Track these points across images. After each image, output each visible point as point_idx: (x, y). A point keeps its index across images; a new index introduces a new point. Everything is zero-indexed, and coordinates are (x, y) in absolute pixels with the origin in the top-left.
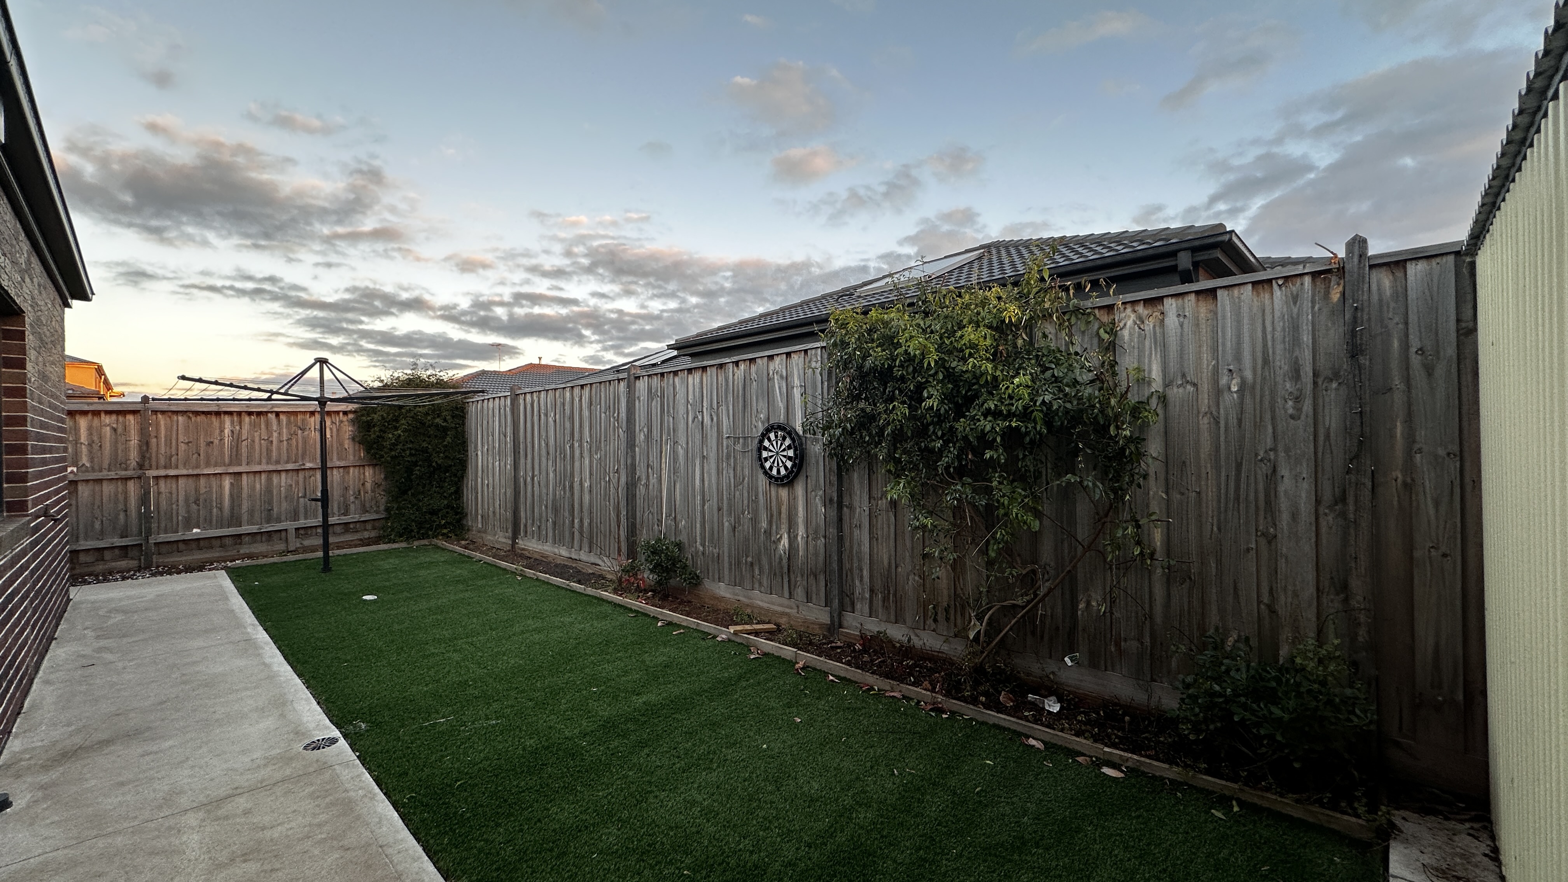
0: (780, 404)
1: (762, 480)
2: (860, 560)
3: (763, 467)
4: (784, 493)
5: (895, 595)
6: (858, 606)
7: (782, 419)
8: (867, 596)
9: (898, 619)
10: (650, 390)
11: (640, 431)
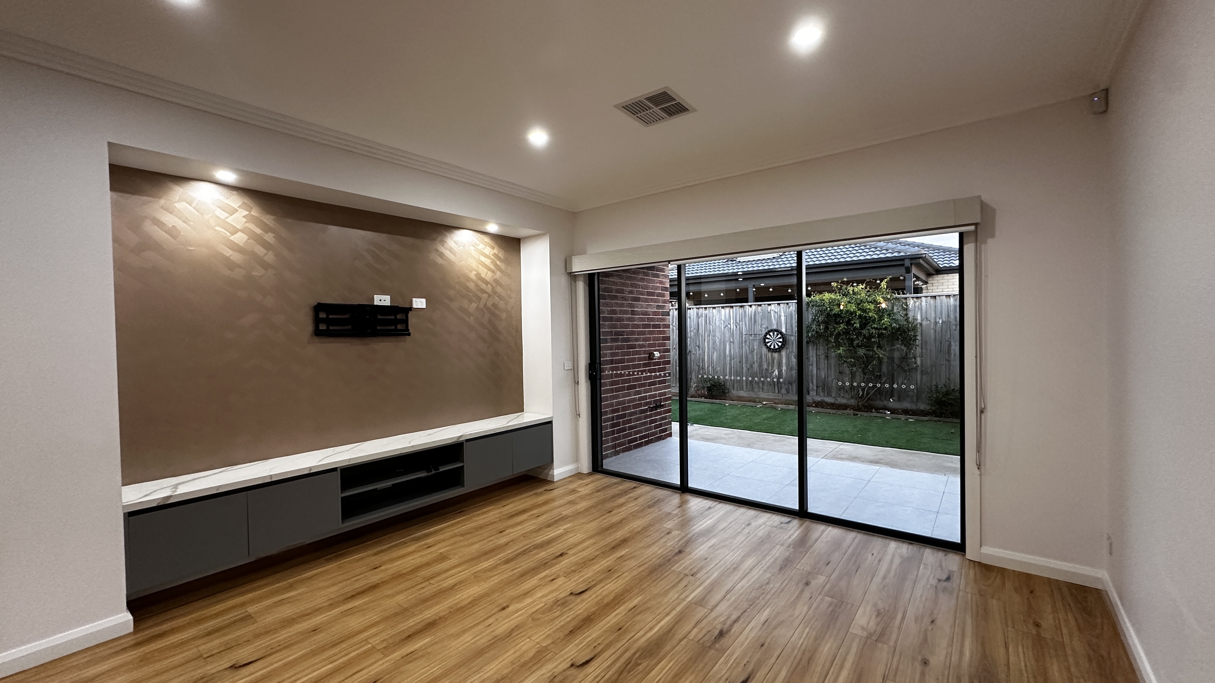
0: (774, 322)
1: (764, 350)
2: (812, 377)
3: (766, 345)
4: (776, 355)
5: (827, 387)
6: (811, 393)
7: (775, 327)
8: (815, 388)
9: (829, 395)
10: (698, 314)
11: (691, 331)
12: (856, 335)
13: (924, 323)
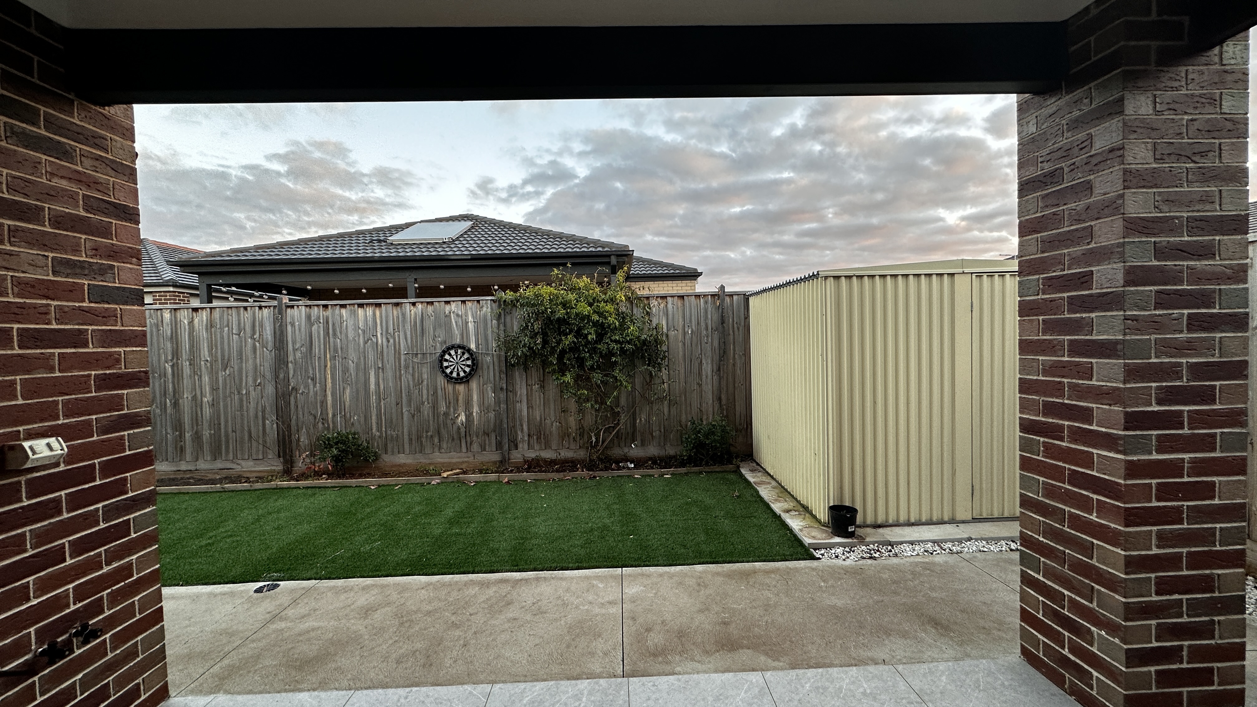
0: (457, 332)
1: (441, 380)
2: (521, 420)
3: (444, 372)
4: (461, 388)
5: (544, 434)
6: (520, 446)
7: (458, 341)
8: (526, 438)
9: (547, 446)
10: (309, 317)
11: (295, 350)
12: (588, 352)
13: (672, 333)
